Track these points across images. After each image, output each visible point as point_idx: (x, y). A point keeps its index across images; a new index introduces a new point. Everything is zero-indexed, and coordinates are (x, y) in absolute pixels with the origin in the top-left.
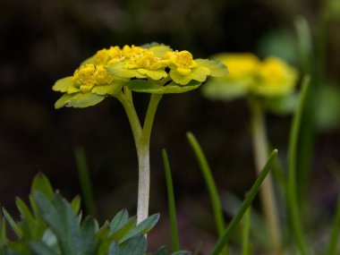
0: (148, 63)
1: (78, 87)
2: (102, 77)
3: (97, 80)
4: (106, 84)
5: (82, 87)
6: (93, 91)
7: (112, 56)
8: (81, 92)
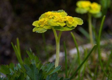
0: (60, 20)
1: (40, 25)
2: (46, 23)
3: (45, 24)
4: (48, 25)
5: (41, 25)
6: (44, 28)
7: (50, 15)
8: (40, 27)
